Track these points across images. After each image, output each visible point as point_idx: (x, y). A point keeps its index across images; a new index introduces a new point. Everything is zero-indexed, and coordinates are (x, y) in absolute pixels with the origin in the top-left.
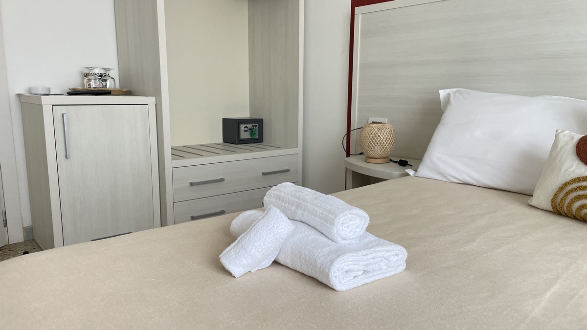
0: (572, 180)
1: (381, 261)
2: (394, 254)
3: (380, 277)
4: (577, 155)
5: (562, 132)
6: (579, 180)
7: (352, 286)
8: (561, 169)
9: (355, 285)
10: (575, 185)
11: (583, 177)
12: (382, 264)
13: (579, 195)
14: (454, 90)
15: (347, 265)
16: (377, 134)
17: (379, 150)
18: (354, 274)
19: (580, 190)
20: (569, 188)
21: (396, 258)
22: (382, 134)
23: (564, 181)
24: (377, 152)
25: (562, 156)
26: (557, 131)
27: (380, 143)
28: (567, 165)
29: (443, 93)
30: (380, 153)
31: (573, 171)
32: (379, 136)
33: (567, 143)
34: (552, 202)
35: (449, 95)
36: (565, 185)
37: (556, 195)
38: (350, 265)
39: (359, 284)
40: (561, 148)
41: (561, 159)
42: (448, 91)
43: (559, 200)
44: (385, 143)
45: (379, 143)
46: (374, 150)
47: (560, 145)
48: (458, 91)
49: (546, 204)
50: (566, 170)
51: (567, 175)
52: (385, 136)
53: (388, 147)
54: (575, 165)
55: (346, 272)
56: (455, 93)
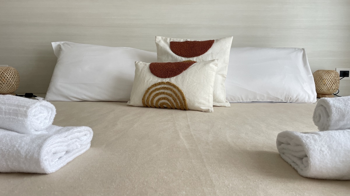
0: (152, 85)
1: (76, 141)
2: (85, 134)
3: (77, 154)
4: (152, 72)
5: (138, 62)
6: (155, 85)
7: (60, 166)
8: (145, 81)
9: (62, 165)
10: (154, 88)
11: (158, 83)
12: (77, 144)
13: (157, 93)
14: (62, 42)
15: (54, 147)
16: (4, 74)
17: (7, 87)
18: (59, 155)
19: (157, 90)
20: (151, 90)
21: (86, 137)
22: (8, 74)
23: (147, 87)
24: (6, 88)
25: (143, 74)
26: (135, 62)
27: (8, 81)
28: (147, 79)
29: (54, 45)
30: (8, 89)
31: (151, 81)
32: (6, 76)
33: (144, 67)
34: (143, 100)
35: (59, 45)
36: (149, 89)
37: (144, 96)
38: (56, 147)
39: (65, 163)
40: (142, 70)
41: (143, 76)
42: (58, 43)
43: (146, 99)
44: (12, 81)
45: (6, 81)
46: (3, 87)
47: (140, 69)
48: (66, 43)
49: (139, 102)
50: (147, 81)
51: (149, 84)
52: (11, 76)
53: (14, 84)
54: (152, 78)
55: (54, 154)
56: (63, 44)
